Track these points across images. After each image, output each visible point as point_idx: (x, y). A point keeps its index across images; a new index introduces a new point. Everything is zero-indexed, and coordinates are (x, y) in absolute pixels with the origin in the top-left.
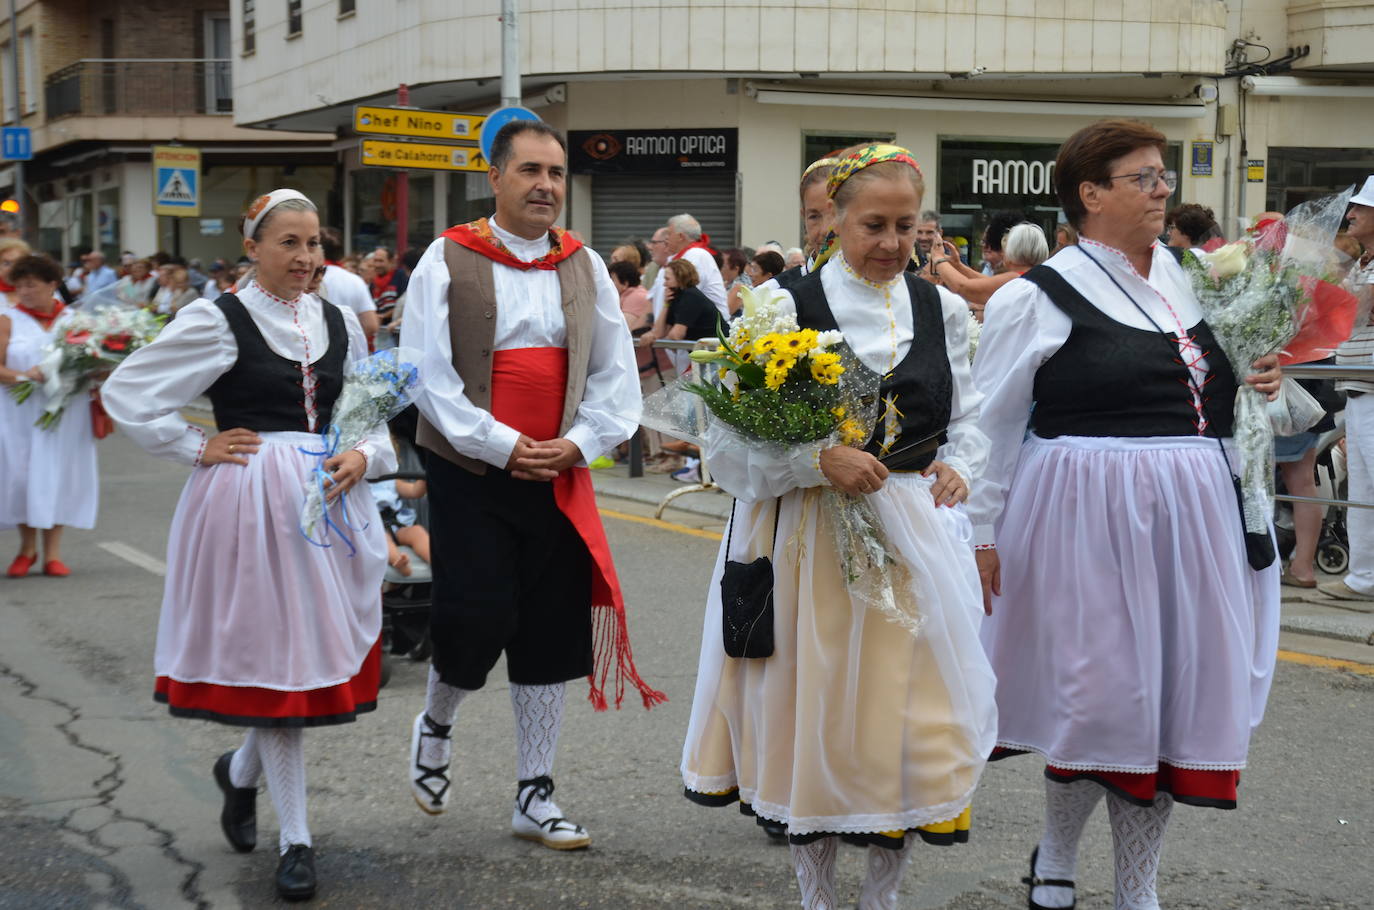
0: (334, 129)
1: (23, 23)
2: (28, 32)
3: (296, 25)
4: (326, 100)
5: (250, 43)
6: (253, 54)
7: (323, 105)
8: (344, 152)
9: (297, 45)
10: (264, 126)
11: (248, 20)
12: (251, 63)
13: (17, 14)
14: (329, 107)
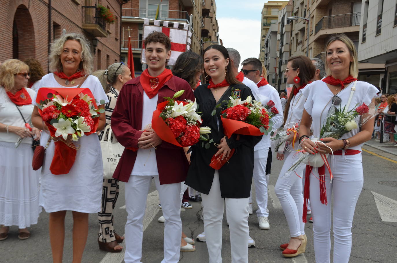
0: (385, 62)
1: (310, 47)
2: (311, 48)
3: (379, 32)
4: (387, 50)
5: (364, 40)
6: (365, 42)
7: (386, 52)
8: (388, 67)
9: (379, 37)
10: (366, 61)
11: (364, 34)
12: (364, 44)
13: (308, 46)
14: (388, 53)
